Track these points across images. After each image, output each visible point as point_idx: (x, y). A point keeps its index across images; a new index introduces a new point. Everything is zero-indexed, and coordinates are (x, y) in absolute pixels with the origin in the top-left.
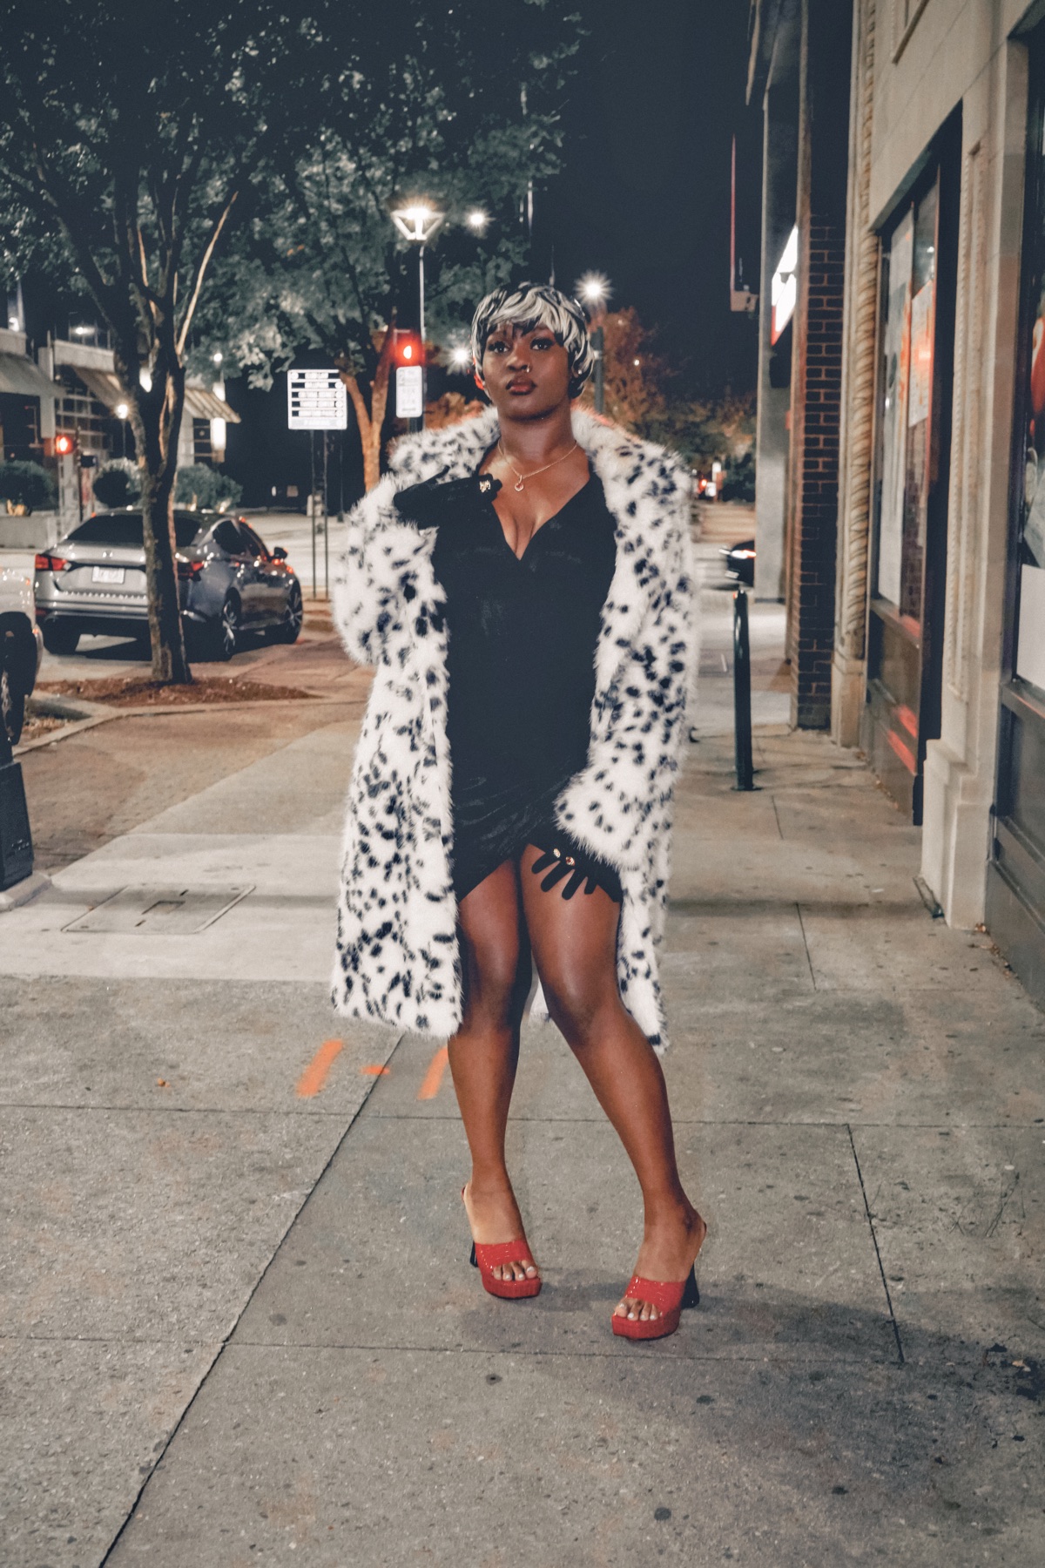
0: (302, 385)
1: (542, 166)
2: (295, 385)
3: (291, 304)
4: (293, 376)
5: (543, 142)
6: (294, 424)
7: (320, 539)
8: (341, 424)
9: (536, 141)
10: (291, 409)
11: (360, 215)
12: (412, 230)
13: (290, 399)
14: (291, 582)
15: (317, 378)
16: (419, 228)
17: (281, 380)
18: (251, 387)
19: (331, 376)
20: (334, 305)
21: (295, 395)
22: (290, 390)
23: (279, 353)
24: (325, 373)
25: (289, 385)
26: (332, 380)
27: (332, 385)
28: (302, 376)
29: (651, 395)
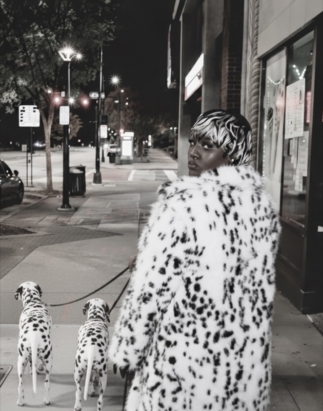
0: (24, 111)
1: (107, 37)
2: (22, 111)
3: (21, 82)
4: (21, 108)
5: (108, 29)
6: (21, 125)
7: (29, 164)
8: (38, 125)
9: (106, 28)
10: (20, 119)
11: (45, 52)
12: (65, 57)
13: (20, 116)
14: (20, 182)
15: (29, 108)
16: (68, 56)
17: (17, 109)
18: (6, 113)
19: (34, 108)
20: (36, 84)
21: (22, 114)
22: (20, 113)
23: (16, 100)
24: (32, 107)
25: (20, 111)
26: (35, 110)
27: (34, 111)
28: (24, 108)
29: (135, 115)
